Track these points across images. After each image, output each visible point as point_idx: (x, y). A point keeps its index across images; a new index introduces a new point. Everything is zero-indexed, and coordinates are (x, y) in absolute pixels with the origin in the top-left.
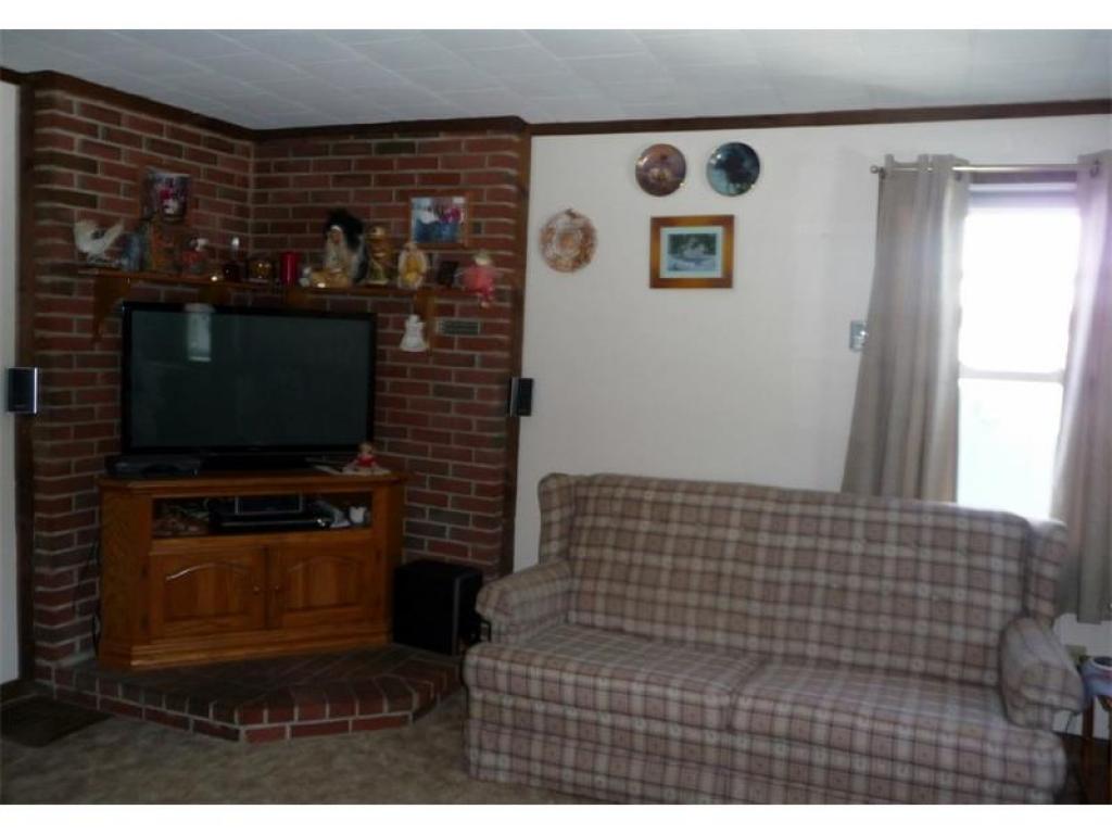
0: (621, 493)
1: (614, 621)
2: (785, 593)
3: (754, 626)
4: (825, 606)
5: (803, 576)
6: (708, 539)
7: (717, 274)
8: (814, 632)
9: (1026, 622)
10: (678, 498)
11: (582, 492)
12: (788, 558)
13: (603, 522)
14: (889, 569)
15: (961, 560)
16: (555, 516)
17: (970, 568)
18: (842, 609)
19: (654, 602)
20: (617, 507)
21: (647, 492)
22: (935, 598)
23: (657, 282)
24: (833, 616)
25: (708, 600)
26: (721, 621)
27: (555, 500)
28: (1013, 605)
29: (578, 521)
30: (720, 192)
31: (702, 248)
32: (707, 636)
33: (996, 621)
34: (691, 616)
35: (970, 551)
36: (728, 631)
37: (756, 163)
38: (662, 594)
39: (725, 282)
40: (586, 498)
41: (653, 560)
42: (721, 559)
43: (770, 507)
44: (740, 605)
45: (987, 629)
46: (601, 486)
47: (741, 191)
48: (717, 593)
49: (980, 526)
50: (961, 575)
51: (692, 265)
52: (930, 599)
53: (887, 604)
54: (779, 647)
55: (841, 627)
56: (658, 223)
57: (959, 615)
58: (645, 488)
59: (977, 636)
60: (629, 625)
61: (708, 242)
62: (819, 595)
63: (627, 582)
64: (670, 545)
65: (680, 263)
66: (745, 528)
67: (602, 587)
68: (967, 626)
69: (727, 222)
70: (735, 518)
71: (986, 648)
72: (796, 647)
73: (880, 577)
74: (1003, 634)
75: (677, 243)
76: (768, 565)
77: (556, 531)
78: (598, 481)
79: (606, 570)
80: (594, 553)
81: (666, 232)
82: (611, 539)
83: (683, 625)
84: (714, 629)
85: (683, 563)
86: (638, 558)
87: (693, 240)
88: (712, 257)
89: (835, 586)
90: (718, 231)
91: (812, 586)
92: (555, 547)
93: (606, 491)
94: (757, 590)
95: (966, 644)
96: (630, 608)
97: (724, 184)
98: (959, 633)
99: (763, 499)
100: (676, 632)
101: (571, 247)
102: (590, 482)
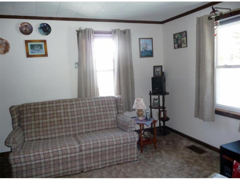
0: (32, 107)
1: (38, 138)
2: (76, 121)
3: (71, 129)
4: (85, 121)
5: (79, 116)
6: (57, 113)
7: (44, 53)
8: (84, 127)
9: (119, 114)
10: (47, 105)
11: (21, 109)
12: (76, 113)
13: (29, 115)
14: (95, 111)
15: (107, 106)
16: (16, 116)
17: (109, 107)
18: (88, 121)
19: (47, 130)
20: (32, 111)
21: (39, 106)
22: (104, 114)
23: (28, 56)
24: (87, 123)
25: (60, 126)
26: (64, 130)
27: (15, 113)
28: (116, 112)
29: (22, 116)
30: (42, 34)
31: (39, 47)
32: (61, 134)
33: (115, 116)
34: (57, 131)
35: (108, 104)
36: (66, 132)
37: (50, 28)
38: (49, 128)
39: (46, 55)
40: (23, 110)
41: (45, 121)
42: (61, 117)
43: (69, 103)
44: (67, 126)
45: (114, 118)
46: (26, 107)
47: (47, 34)
48: (62, 124)
49: (109, 99)
50: (108, 109)
51: (37, 51)
52: (104, 115)
53: (96, 118)
54: (77, 132)
55: (89, 124)
56: (27, 42)
57: (109, 116)
58: (38, 105)
59: (113, 119)
60: (42, 137)
61: (41, 46)
62: (83, 119)
63: (39, 128)
64: (48, 117)
65: (34, 51)
66: (64, 109)
67: (33, 130)
68: (111, 118)
69: (45, 41)
70: (62, 107)
71: (114, 121)
72: (81, 131)
73: (94, 113)
74: (116, 117)
75: (32, 46)
76: (72, 116)
77: (16, 120)
78: (25, 105)
79: (33, 126)
80: (29, 123)
81: (29, 44)
82: (33, 118)
83: (55, 133)
84: (62, 132)
85: (52, 120)
86: (41, 121)
87: (36, 46)
88: (42, 50)
89: (86, 117)
90: (43, 43)
91: (81, 118)
92: (17, 124)
93: (28, 107)
94: (70, 122)
95: (111, 121)
96: (41, 133)
97: (43, 32)
98: (110, 120)
99: (67, 102)
100: (53, 136)
101: (3, 48)
102: (23, 106)
